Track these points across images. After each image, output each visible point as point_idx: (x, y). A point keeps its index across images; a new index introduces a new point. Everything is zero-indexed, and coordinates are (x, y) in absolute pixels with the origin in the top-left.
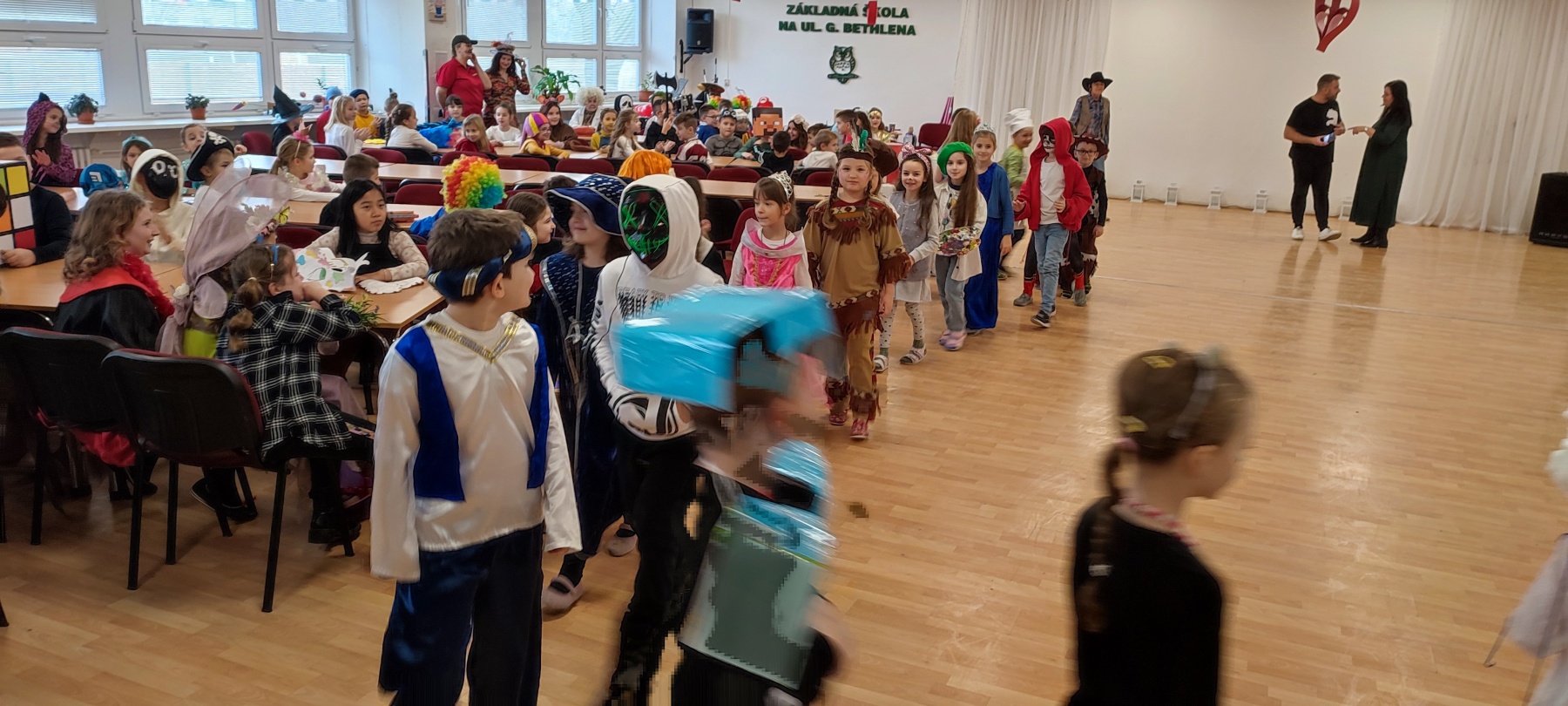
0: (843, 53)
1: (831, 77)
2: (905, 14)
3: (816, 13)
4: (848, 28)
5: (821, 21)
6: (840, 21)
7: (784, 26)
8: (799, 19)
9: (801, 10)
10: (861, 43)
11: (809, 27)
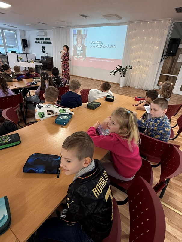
0: (43, 47)
1: (42, 52)
2: (50, 40)
3: (39, 40)
4: (44, 43)
5: (40, 41)
6: (42, 41)
7: (36, 42)
8: (38, 41)
9: (37, 39)
10: (46, 45)
11: (39, 42)
